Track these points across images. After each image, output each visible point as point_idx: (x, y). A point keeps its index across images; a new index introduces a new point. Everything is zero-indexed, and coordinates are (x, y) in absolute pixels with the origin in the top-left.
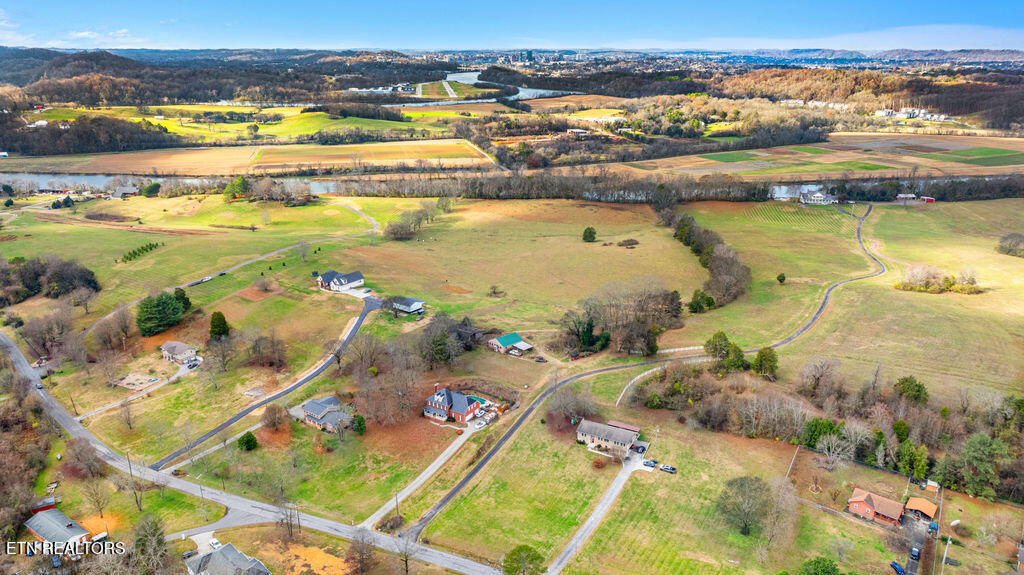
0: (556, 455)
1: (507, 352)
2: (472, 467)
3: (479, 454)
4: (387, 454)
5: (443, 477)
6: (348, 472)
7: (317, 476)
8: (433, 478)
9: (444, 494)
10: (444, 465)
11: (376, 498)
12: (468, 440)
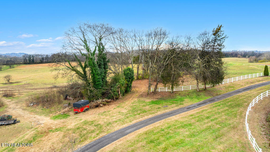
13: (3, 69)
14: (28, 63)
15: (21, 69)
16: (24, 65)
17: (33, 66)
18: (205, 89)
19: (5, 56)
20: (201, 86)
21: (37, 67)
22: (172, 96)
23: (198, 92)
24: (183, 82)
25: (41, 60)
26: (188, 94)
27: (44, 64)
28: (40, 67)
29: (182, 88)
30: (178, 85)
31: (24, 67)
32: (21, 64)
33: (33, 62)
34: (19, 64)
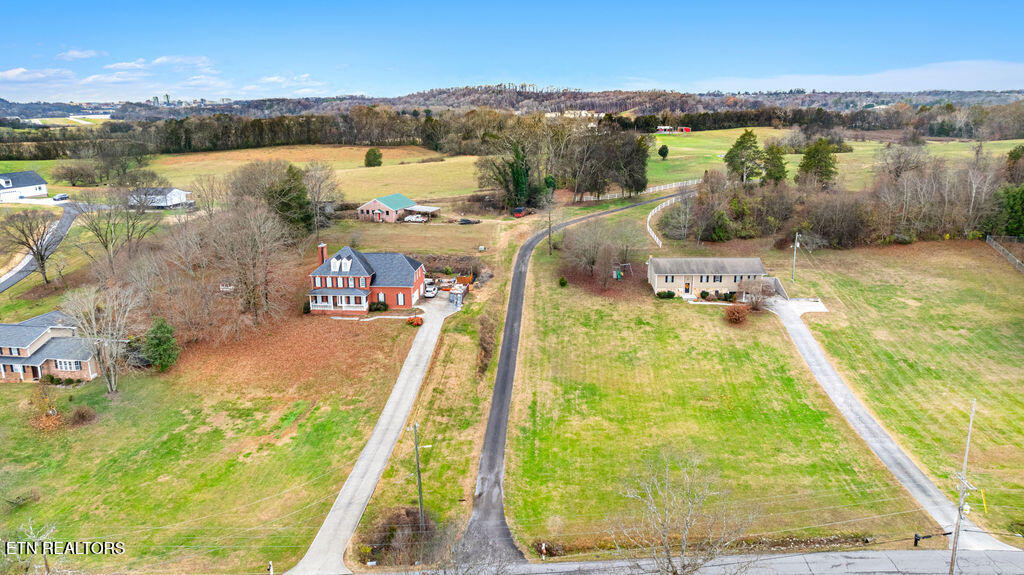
0: (640, 322)
1: (400, 219)
2: (492, 375)
3: (486, 350)
4: (260, 393)
5: (442, 403)
6: (169, 450)
7: (63, 485)
8: (423, 412)
9: (477, 435)
10: (426, 382)
11: (297, 489)
12: (444, 331)
18: (630, 197)
20: (626, 194)
22: (598, 203)
23: (622, 200)
24: (609, 190)
26: (614, 202)
29: (608, 196)
30: (604, 194)
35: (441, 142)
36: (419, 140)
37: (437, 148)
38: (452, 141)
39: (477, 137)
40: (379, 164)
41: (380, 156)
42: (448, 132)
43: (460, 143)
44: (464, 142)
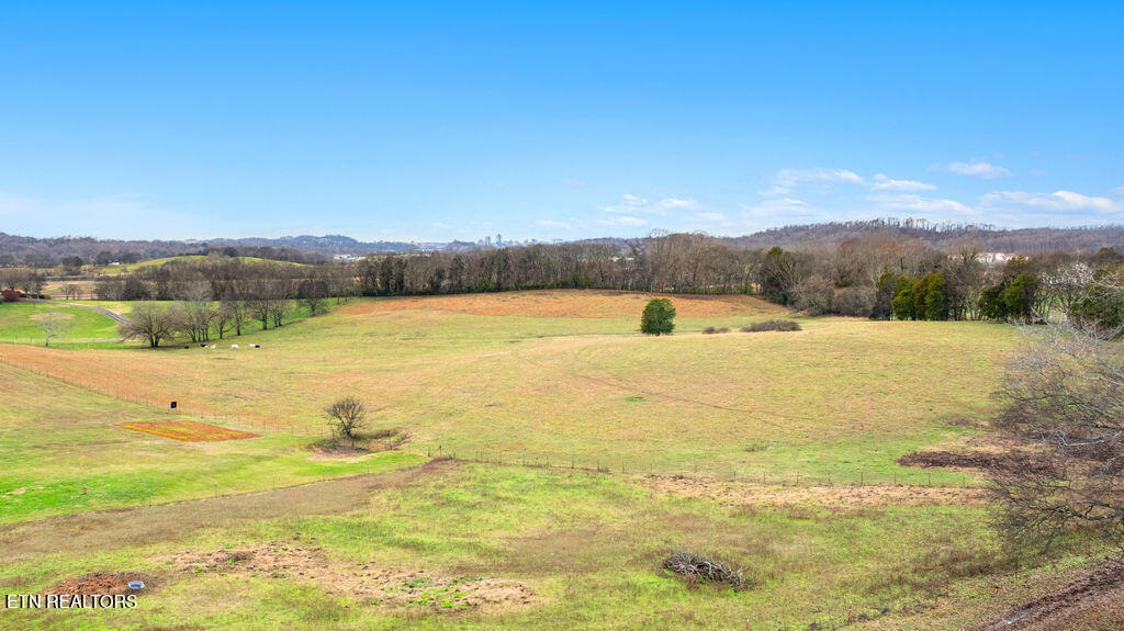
13: (287, 321)
14: (379, 292)
15: (353, 323)
16: (365, 303)
17: (404, 308)
19: (283, 250)
21: (421, 315)
25: (432, 282)
27: (445, 301)
28: (433, 315)
31: (368, 311)
32: (352, 294)
33: (401, 288)
34: (346, 294)
35: (794, 289)
36: (755, 287)
37: (785, 301)
38: (816, 289)
39: (868, 283)
40: (668, 329)
41: (671, 314)
42: (808, 273)
43: (831, 293)
44: (838, 292)
